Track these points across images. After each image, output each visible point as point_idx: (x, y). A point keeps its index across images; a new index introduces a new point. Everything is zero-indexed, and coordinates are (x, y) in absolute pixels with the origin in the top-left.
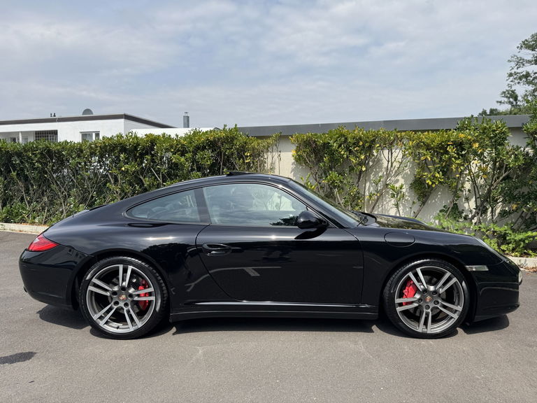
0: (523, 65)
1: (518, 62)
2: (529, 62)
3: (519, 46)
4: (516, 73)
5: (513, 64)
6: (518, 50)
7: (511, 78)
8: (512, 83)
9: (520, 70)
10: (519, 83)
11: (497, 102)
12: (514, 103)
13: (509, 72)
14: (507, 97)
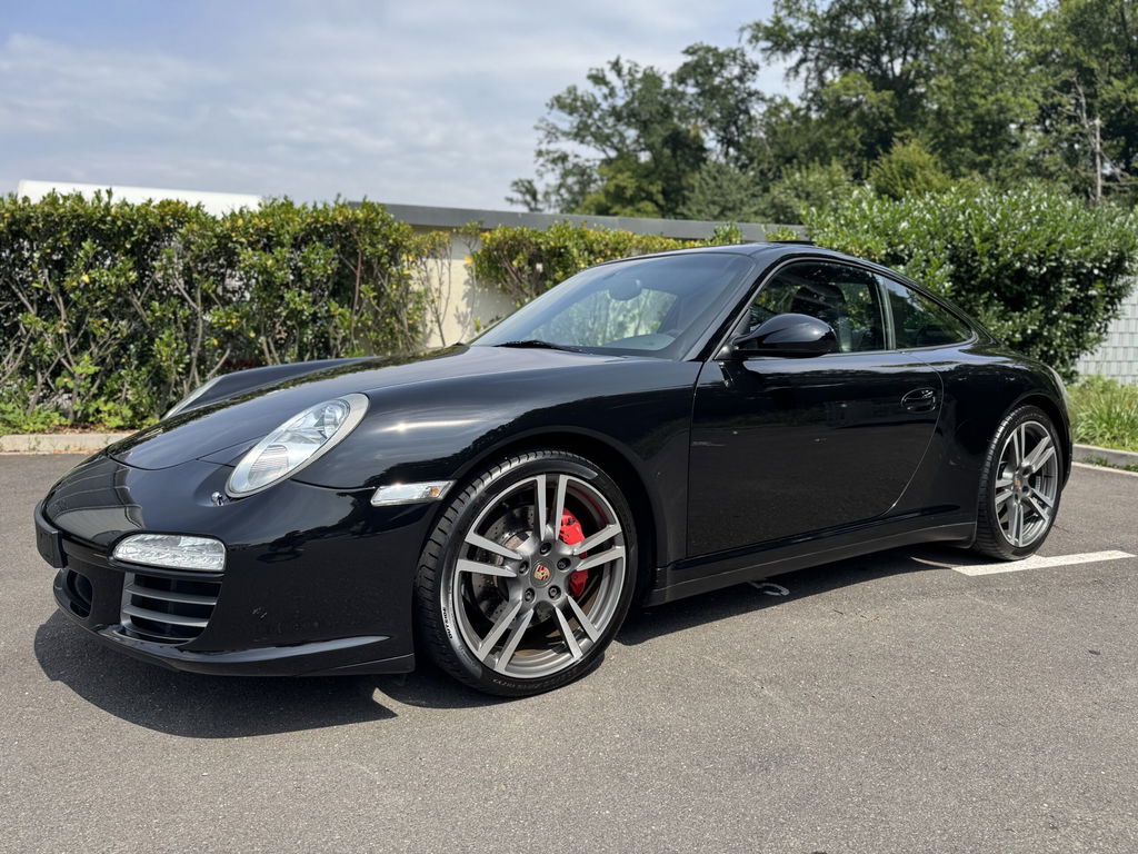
0: (557, 138)
1: (549, 133)
2: (566, 134)
3: (550, 103)
4: (548, 152)
5: (541, 134)
6: (547, 110)
7: (541, 160)
8: (543, 169)
9: (552, 147)
10: (553, 170)
11: (507, 199)
12: (533, 205)
13: (537, 148)
14: (521, 192)
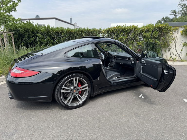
4: (181, 4)
10: (181, 7)
11: (169, 14)
12: (175, 15)
14: (173, 12)
